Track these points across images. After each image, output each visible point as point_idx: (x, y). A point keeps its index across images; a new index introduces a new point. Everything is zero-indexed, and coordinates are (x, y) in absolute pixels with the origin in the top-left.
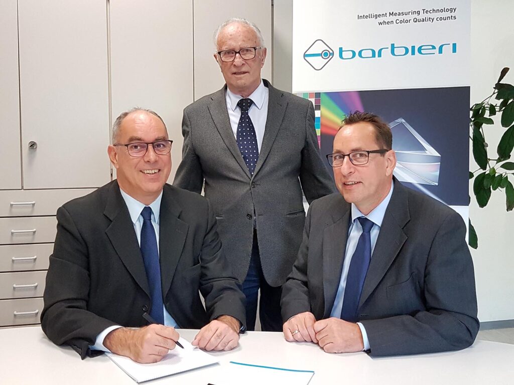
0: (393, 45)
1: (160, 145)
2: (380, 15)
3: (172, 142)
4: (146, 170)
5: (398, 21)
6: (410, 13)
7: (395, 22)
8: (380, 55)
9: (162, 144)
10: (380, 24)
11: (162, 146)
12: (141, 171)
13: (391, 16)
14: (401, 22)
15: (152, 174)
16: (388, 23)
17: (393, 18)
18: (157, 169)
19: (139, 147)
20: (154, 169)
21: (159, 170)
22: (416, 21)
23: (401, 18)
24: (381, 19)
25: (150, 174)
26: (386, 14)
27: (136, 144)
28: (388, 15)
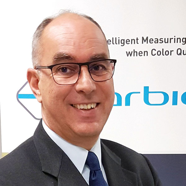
0: (146, 89)
1: (98, 67)
2: (128, 41)
3: (115, 61)
4: (80, 104)
5: (154, 52)
6: (173, 41)
7: (150, 53)
8: (128, 103)
9: (102, 66)
10: (129, 54)
11: (101, 68)
12: (72, 105)
13: (145, 43)
14: (159, 53)
15: (88, 110)
16: (140, 54)
17: (147, 47)
18: (94, 103)
19: (68, 71)
20: (91, 103)
21: (98, 104)
22: (180, 54)
23: (159, 47)
24: (130, 48)
25: (85, 110)
26: (137, 39)
27: (64, 66)
28: (140, 41)
